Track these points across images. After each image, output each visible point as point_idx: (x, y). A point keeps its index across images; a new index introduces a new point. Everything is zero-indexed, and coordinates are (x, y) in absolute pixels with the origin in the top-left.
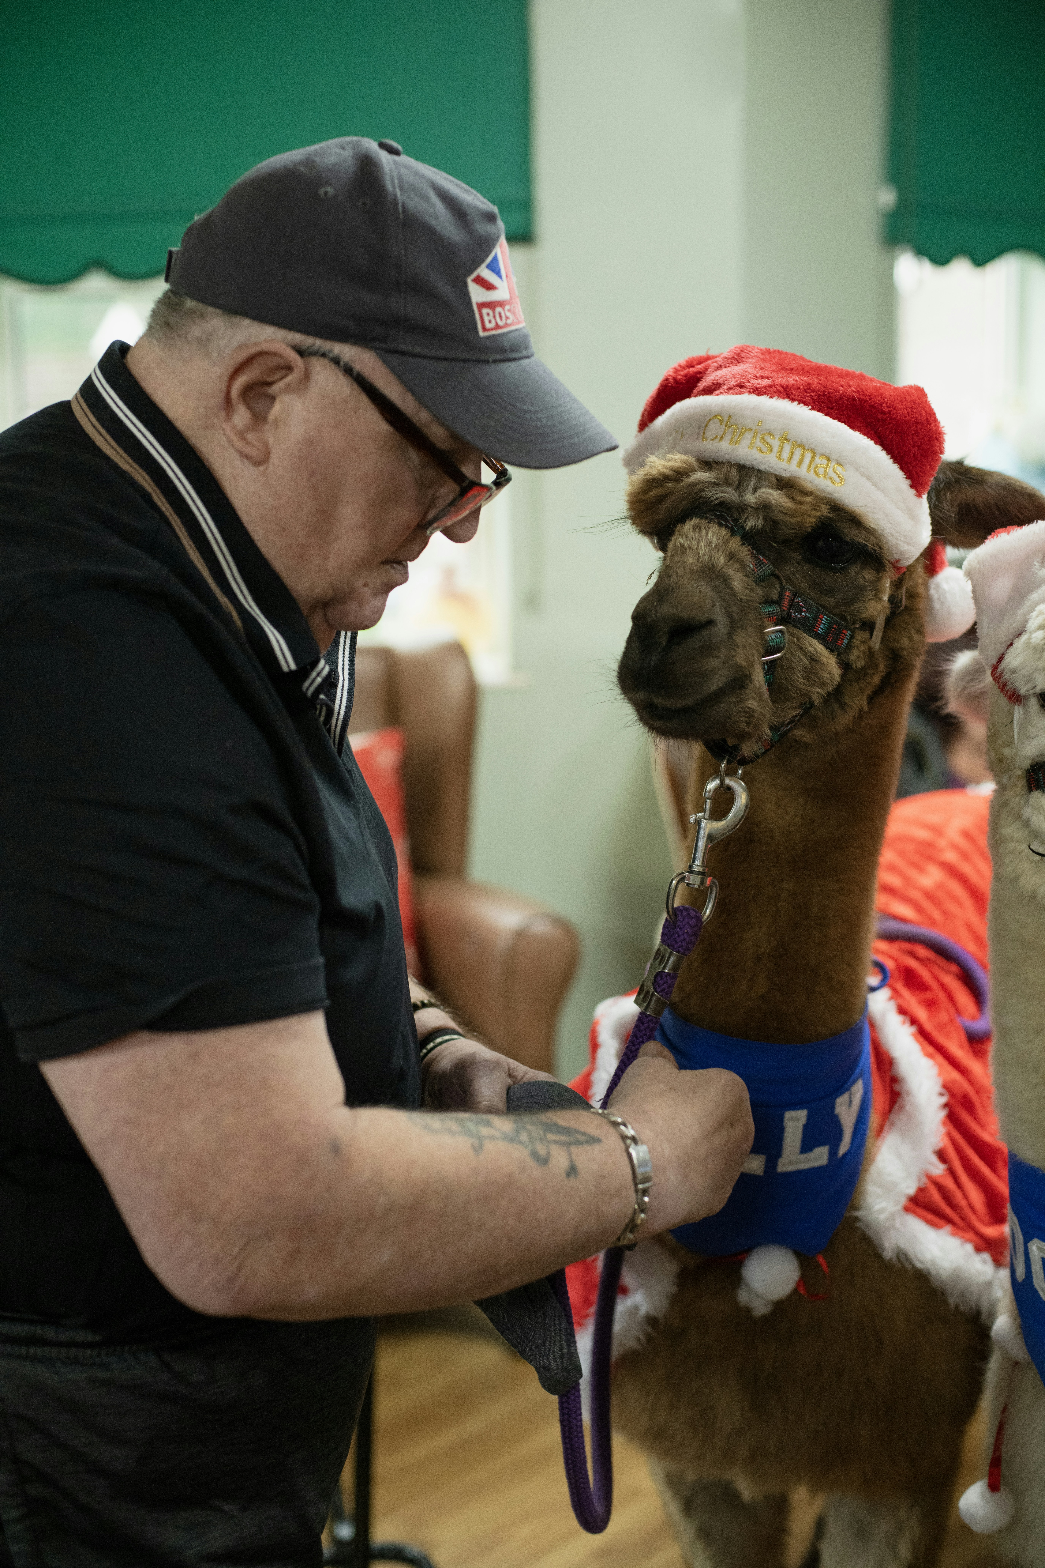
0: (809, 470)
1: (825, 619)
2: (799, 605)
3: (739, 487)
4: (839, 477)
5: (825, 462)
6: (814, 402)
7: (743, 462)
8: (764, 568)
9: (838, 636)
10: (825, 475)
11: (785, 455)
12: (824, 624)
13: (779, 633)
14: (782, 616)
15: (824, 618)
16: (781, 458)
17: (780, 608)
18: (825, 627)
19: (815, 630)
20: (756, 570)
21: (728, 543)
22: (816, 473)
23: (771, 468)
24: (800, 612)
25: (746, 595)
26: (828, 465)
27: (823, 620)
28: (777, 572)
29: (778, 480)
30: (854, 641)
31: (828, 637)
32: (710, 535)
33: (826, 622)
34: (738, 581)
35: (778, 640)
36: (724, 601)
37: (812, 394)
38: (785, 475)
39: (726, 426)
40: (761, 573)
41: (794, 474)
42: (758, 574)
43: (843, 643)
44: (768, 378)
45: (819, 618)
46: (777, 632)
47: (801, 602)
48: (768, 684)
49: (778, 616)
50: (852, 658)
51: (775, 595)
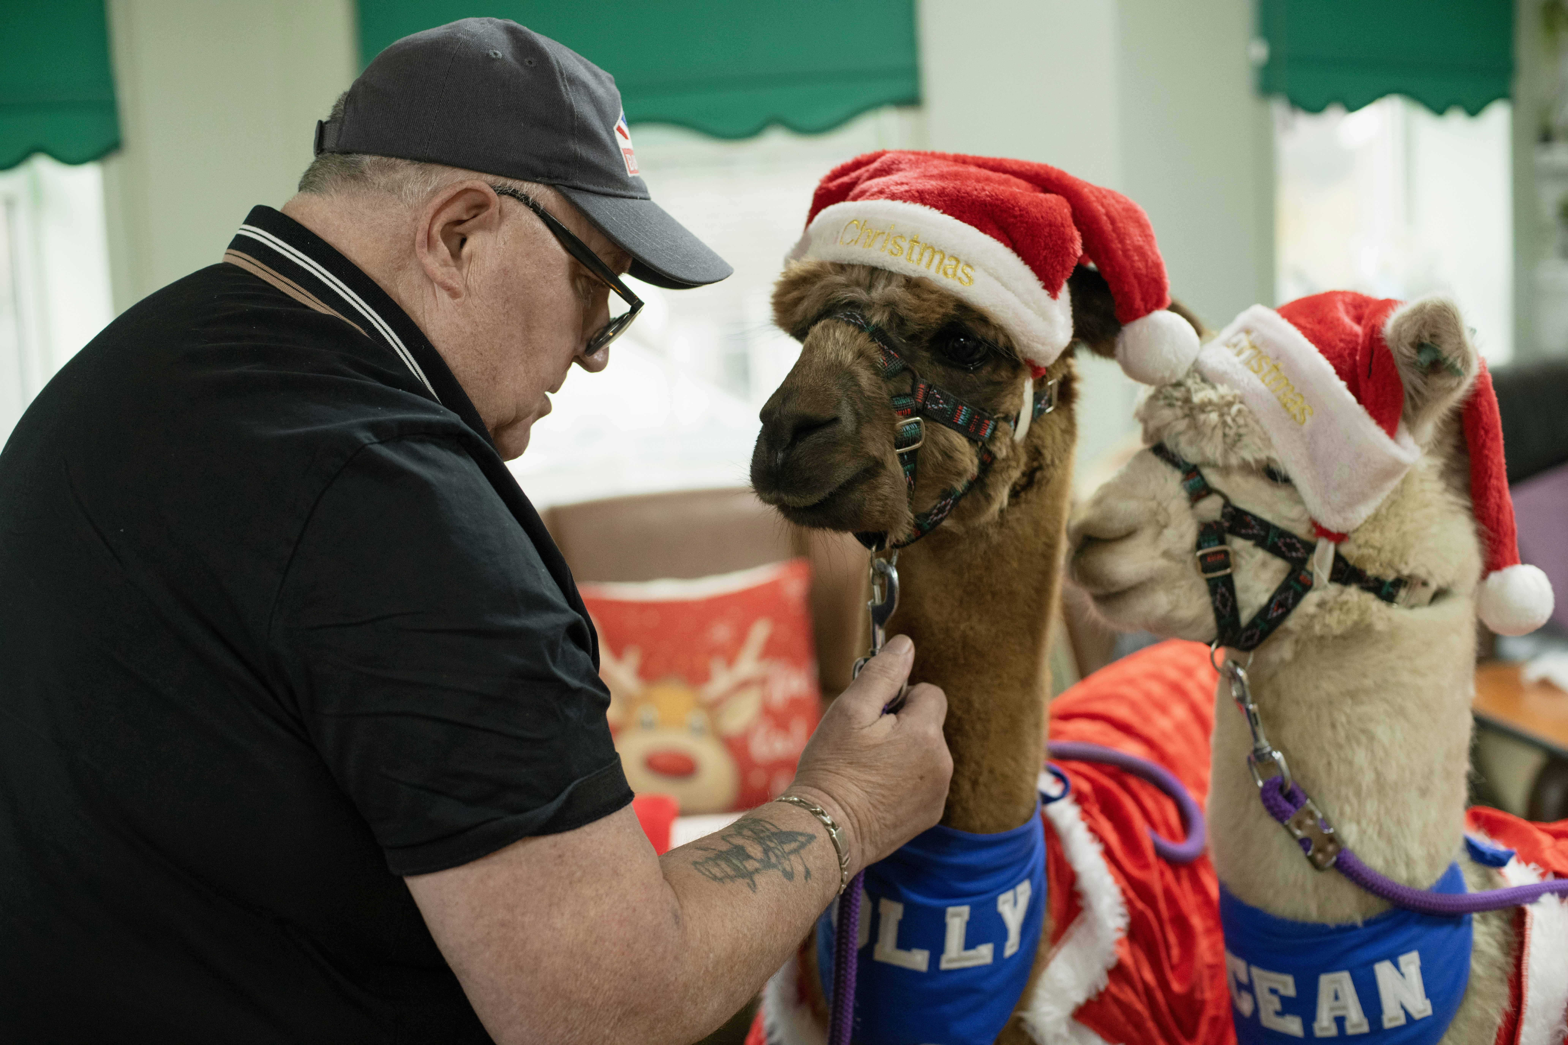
0: (937, 272)
1: (965, 410)
2: (935, 397)
3: (870, 287)
4: (968, 277)
5: (954, 262)
6: (947, 206)
7: (874, 264)
8: (894, 363)
9: (980, 426)
10: (955, 275)
11: (915, 257)
12: (964, 415)
13: (915, 424)
14: (917, 408)
15: (964, 408)
16: (911, 259)
17: (915, 401)
18: (965, 419)
19: (955, 421)
20: (886, 365)
21: (856, 340)
22: (946, 274)
23: (901, 269)
24: (937, 403)
25: (873, 393)
26: (956, 266)
27: (963, 411)
28: (910, 366)
29: (907, 280)
30: (996, 432)
31: (968, 430)
32: (837, 334)
33: (966, 413)
34: (865, 378)
35: (913, 431)
36: (851, 398)
37: (946, 199)
38: (914, 275)
39: (862, 230)
40: (890, 368)
41: (923, 275)
43: (987, 433)
44: (907, 184)
45: (958, 409)
46: (912, 423)
47: (937, 394)
48: (910, 473)
49: (911, 408)
50: (994, 449)
51: (908, 389)
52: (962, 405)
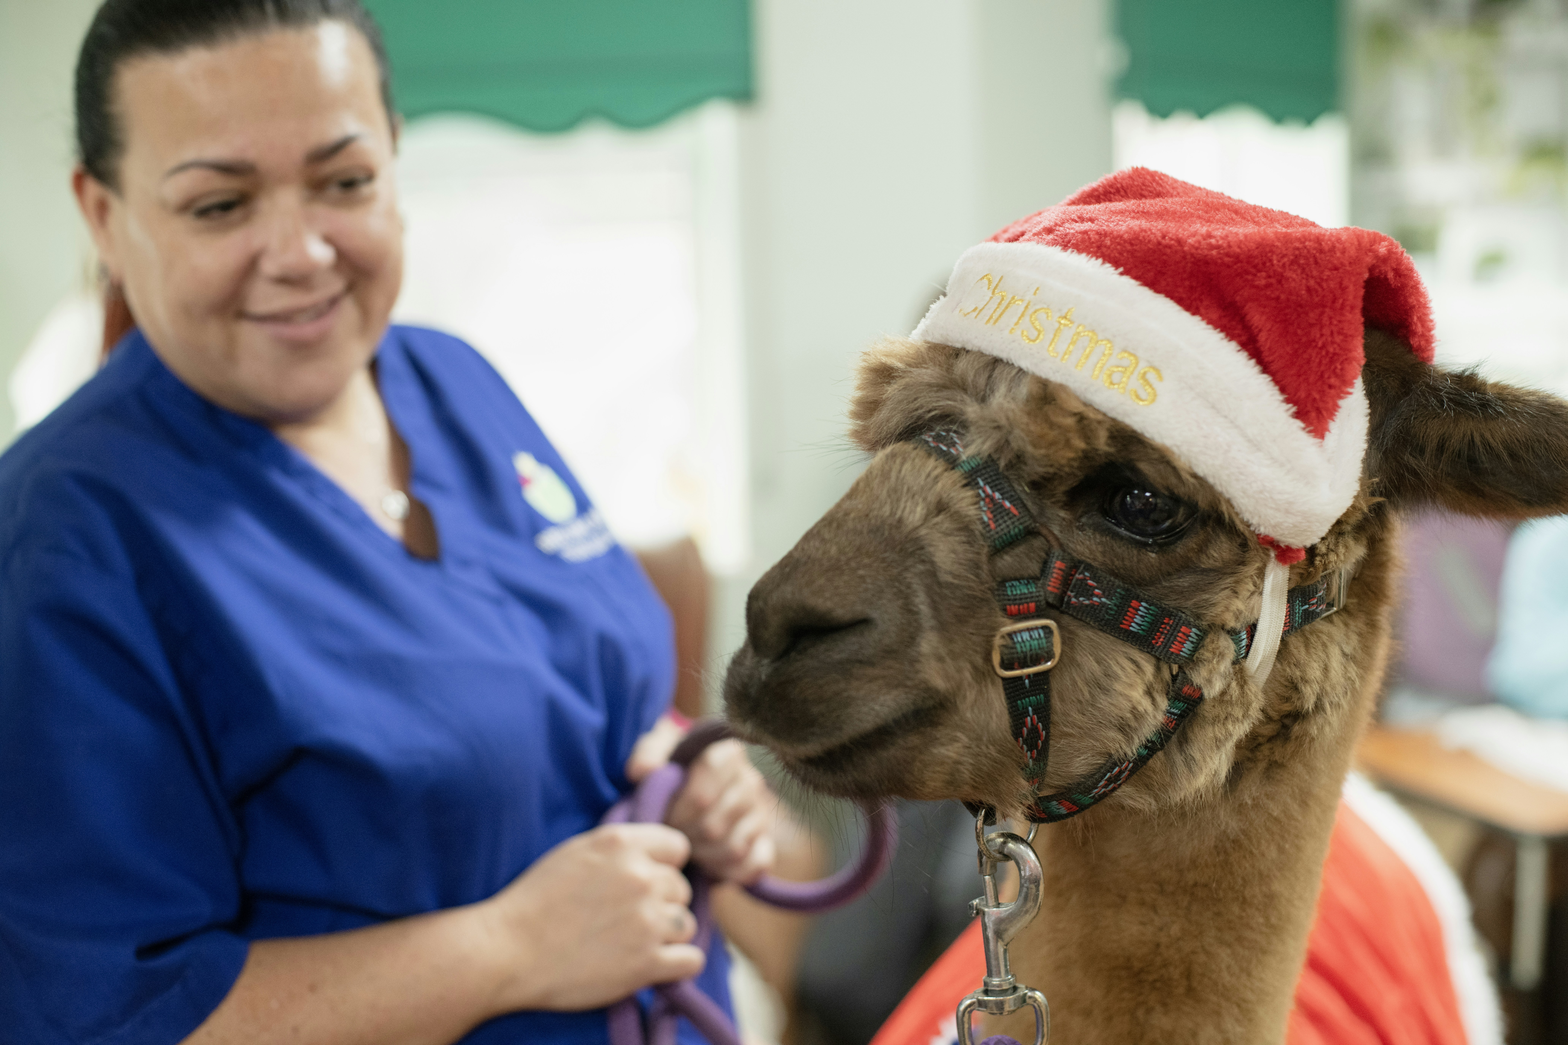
1: (1145, 608)
2: (1087, 584)
7: (996, 353)
8: (1009, 522)
9: (1171, 636)
10: (1127, 384)
12: (1141, 616)
13: (1041, 632)
14: (1046, 603)
15: (1142, 606)
16: (1053, 350)
17: (1045, 589)
18: (1146, 621)
19: (1123, 625)
20: (993, 525)
22: (1111, 380)
23: (1036, 366)
24: (1090, 596)
27: (1140, 610)
28: (1039, 528)
30: (1201, 651)
31: (1153, 639)
33: (1146, 613)
34: (945, 549)
35: (1037, 643)
39: (993, 292)
40: (1002, 530)
42: (997, 533)
43: (1183, 649)
45: (1130, 606)
46: (1037, 628)
47: (1091, 579)
48: (1033, 710)
49: (1036, 602)
50: (1198, 677)
51: (1034, 568)
52: (1139, 599)
